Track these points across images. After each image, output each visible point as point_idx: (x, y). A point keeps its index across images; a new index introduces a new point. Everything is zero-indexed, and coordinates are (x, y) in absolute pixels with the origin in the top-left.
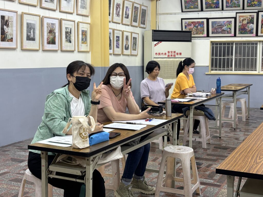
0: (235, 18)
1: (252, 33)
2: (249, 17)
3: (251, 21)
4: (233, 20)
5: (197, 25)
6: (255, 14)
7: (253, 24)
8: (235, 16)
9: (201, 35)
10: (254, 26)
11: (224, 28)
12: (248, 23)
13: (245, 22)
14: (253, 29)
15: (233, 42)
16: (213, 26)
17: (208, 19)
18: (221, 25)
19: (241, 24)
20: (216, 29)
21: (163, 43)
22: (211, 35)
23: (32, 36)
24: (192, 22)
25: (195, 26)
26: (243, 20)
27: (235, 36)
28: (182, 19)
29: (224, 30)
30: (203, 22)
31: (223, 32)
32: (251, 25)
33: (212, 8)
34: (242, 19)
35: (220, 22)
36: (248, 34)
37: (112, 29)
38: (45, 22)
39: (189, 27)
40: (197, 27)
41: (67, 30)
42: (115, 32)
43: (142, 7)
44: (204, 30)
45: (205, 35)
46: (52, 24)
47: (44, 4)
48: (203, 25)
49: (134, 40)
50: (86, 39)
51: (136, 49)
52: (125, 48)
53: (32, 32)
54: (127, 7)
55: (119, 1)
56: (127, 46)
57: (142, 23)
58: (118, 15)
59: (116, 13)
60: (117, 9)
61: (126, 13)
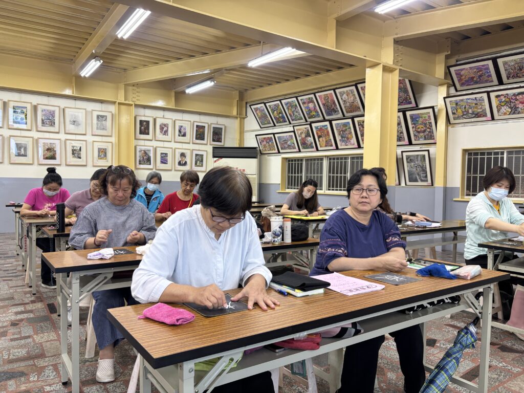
0: (294, 132)
1: (313, 147)
3: (308, 135)
4: (292, 134)
6: (308, 126)
7: (310, 137)
8: (293, 130)
9: (274, 152)
10: (311, 139)
11: (289, 143)
12: (306, 137)
13: (303, 136)
14: (312, 143)
15: (303, 157)
16: (279, 142)
17: (274, 134)
18: (285, 141)
19: (301, 138)
20: (283, 144)
21: (223, 159)
22: (281, 151)
23: (23, 152)
24: (264, 138)
25: (267, 142)
26: (301, 133)
27: (300, 151)
28: (256, 135)
29: (289, 146)
30: (271, 137)
31: (289, 147)
32: (309, 138)
33: (281, 122)
34: (300, 132)
35: (283, 137)
36: (309, 148)
37: (153, 147)
38: (41, 142)
39: (263, 144)
40: (269, 143)
41: (75, 148)
42: (158, 149)
43: (213, 126)
44: (274, 146)
45: (277, 151)
46: (51, 143)
47: (41, 128)
48: (272, 140)
49: (198, 157)
50: (105, 155)
51: (202, 166)
52: (180, 164)
53: (22, 150)
54: (182, 126)
55: (165, 121)
56: (184, 162)
57: (214, 140)
58: (164, 134)
59: (161, 132)
60: (162, 128)
61: (180, 131)
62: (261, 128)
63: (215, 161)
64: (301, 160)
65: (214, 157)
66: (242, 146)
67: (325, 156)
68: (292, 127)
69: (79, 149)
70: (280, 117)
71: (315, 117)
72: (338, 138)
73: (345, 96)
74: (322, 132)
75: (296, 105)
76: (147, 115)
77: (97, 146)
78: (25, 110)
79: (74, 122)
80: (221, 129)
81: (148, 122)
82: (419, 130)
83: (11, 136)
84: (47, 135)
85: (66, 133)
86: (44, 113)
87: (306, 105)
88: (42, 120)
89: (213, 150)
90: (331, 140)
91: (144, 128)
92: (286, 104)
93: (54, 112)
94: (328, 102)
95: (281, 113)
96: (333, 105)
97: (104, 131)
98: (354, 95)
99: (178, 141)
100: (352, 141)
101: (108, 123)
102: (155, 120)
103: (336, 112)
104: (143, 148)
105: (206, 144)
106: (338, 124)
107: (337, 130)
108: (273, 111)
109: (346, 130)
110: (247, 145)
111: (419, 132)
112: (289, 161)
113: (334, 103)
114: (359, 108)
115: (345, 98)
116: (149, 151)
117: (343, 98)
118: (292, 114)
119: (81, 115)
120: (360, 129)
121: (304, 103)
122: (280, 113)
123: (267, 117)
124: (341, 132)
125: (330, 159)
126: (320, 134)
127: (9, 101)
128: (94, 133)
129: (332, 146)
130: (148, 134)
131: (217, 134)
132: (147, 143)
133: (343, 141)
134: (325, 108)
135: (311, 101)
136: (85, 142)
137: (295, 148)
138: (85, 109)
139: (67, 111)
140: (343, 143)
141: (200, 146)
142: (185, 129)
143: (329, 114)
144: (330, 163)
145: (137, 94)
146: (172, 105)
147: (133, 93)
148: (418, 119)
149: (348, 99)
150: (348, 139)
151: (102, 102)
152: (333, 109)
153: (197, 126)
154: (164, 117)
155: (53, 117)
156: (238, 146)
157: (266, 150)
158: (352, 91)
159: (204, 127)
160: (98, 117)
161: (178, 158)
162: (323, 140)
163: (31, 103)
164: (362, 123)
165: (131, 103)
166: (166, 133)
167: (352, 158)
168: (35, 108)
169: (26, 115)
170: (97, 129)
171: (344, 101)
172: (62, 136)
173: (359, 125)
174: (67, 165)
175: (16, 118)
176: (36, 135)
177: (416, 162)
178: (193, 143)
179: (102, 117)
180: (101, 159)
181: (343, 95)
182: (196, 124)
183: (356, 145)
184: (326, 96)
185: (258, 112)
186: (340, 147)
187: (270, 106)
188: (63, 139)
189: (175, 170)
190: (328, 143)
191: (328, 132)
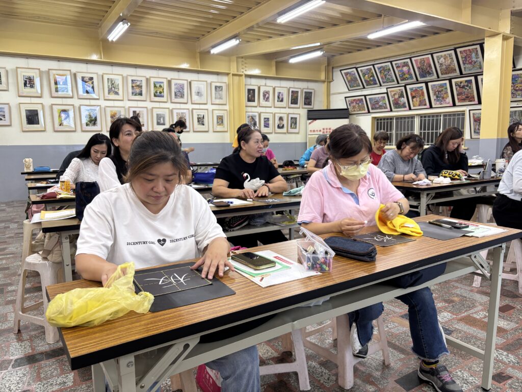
0: (387, 93)
1: (405, 107)
2: (398, 91)
3: (401, 96)
4: (385, 95)
5: (358, 102)
6: (403, 88)
7: (404, 97)
8: (386, 92)
9: (363, 112)
10: (405, 100)
11: (380, 103)
12: (399, 97)
13: (397, 96)
14: (405, 103)
15: (393, 117)
16: (371, 103)
17: (365, 96)
18: (376, 102)
19: (394, 99)
20: (374, 105)
21: (317, 121)
22: (371, 111)
23: (162, 122)
24: (354, 100)
25: (356, 103)
26: (394, 95)
27: (391, 111)
28: (345, 98)
30: (362, 99)
31: (380, 107)
32: (403, 99)
33: (371, 85)
34: (393, 93)
35: (375, 98)
36: (402, 108)
37: (258, 112)
38: (175, 112)
39: (352, 105)
40: (358, 104)
41: (199, 116)
42: (262, 115)
43: (305, 90)
44: (364, 107)
45: (366, 111)
46: (182, 113)
47: (174, 100)
48: (363, 102)
49: (293, 120)
50: (222, 122)
51: (296, 128)
52: (279, 127)
53: (162, 119)
54: (280, 93)
55: (267, 89)
56: (282, 125)
57: (305, 104)
58: (266, 101)
59: (264, 99)
60: (264, 96)
61: (278, 97)
62: (349, 90)
63: (310, 123)
64: (391, 118)
65: (309, 119)
66: (329, 109)
67: (417, 115)
68: (386, 89)
69: (202, 117)
70: (371, 80)
71: (407, 80)
72: (433, 98)
73: (442, 60)
74: (416, 94)
75: (389, 69)
76: (254, 84)
77: (217, 113)
78: (162, 85)
79: (198, 93)
80: (311, 93)
81: (254, 90)
82: (517, 89)
83: (153, 108)
84: (178, 106)
85: (192, 104)
86: (176, 86)
87: (400, 69)
88: (175, 93)
89: (308, 113)
90: (425, 99)
91: (251, 96)
92: (379, 68)
93: (183, 85)
94: (424, 65)
95: (373, 76)
96: (428, 68)
97: (221, 100)
98: (452, 58)
99: (277, 106)
100: (447, 100)
101: (224, 93)
102: (259, 88)
103: (430, 74)
104: (251, 114)
105: (299, 108)
106: (434, 85)
107: (432, 90)
108: (364, 75)
109: (442, 90)
110: (334, 106)
111: (517, 90)
112: (378, 120)
113: (430, 66)
114: (455, 70)
115: (442, 61)
116: (255, 116)
117: (440, 61)
118: (384, 77)
119: (203, 87)
120: (456, 89)
121: (398, 67)
122: (371, 76)
123: (357, 80)
124: (437, 93)
125: (421, 117)
126: (414, 94)
127: (150, 77)
128: (213, 103)
129: (425, 105)
130: (254, 101)
131: (308, 99)
132: (253, 109)
133: (438, 100)
134: (419, 71)
135: (406, 65)
136: (206, 111)
137: (387, 108)
138: (206, 81)
139: (193, 83)
140: (438, 103)
141: (294, 109)
142: (282, 95)
143: (422, 76)
144: (421, 121)
145: (245, 65)
146: (273, 74)
147: (242, 65)
148: (517, 79)
149: (445, 62)
150: (443, 98)
151: (217, 74)
152: (428, 72)
153: (292, 92)
154: (266, 85)
155: (183, 89)
156: (325, 108)
157: (354, 111)
158: (450, 55)
159: (297, 92)
160: (216, 87)
161: (277, 122)
162: (417, 100)
163: (167, 78)
164: (459, 84)
165: (241, 73)
166: (267, 99)
167: (445, 116)
168: (169, 82)
169: (163, 89)
170: (216, 98)
171: (441, 64)
172: (190, 106)
173: (456, 86)
174: (194, 131)
175: (156, 92)
176: (171, 106)
177: (514, 117)
178: (289, 108)
179: (220, 87)
180: (219, 125)
181: (440, 59)
182: (291, 90)
183: (451, 104)
184: (422, 61)
185: (348, 76)
186: (433, 106)
187: (361, 71)
188: (191, 109)
189: (275, 133)
190: (422, 103)
191: (423, 93)
